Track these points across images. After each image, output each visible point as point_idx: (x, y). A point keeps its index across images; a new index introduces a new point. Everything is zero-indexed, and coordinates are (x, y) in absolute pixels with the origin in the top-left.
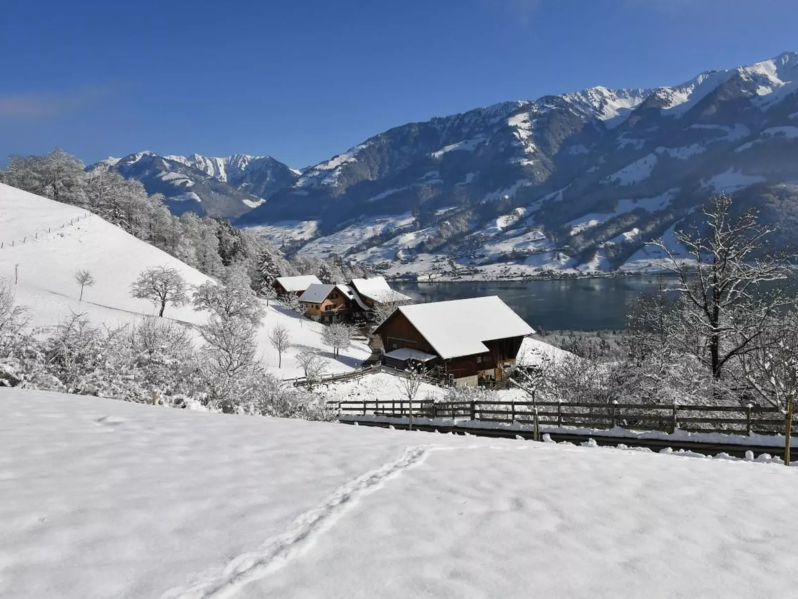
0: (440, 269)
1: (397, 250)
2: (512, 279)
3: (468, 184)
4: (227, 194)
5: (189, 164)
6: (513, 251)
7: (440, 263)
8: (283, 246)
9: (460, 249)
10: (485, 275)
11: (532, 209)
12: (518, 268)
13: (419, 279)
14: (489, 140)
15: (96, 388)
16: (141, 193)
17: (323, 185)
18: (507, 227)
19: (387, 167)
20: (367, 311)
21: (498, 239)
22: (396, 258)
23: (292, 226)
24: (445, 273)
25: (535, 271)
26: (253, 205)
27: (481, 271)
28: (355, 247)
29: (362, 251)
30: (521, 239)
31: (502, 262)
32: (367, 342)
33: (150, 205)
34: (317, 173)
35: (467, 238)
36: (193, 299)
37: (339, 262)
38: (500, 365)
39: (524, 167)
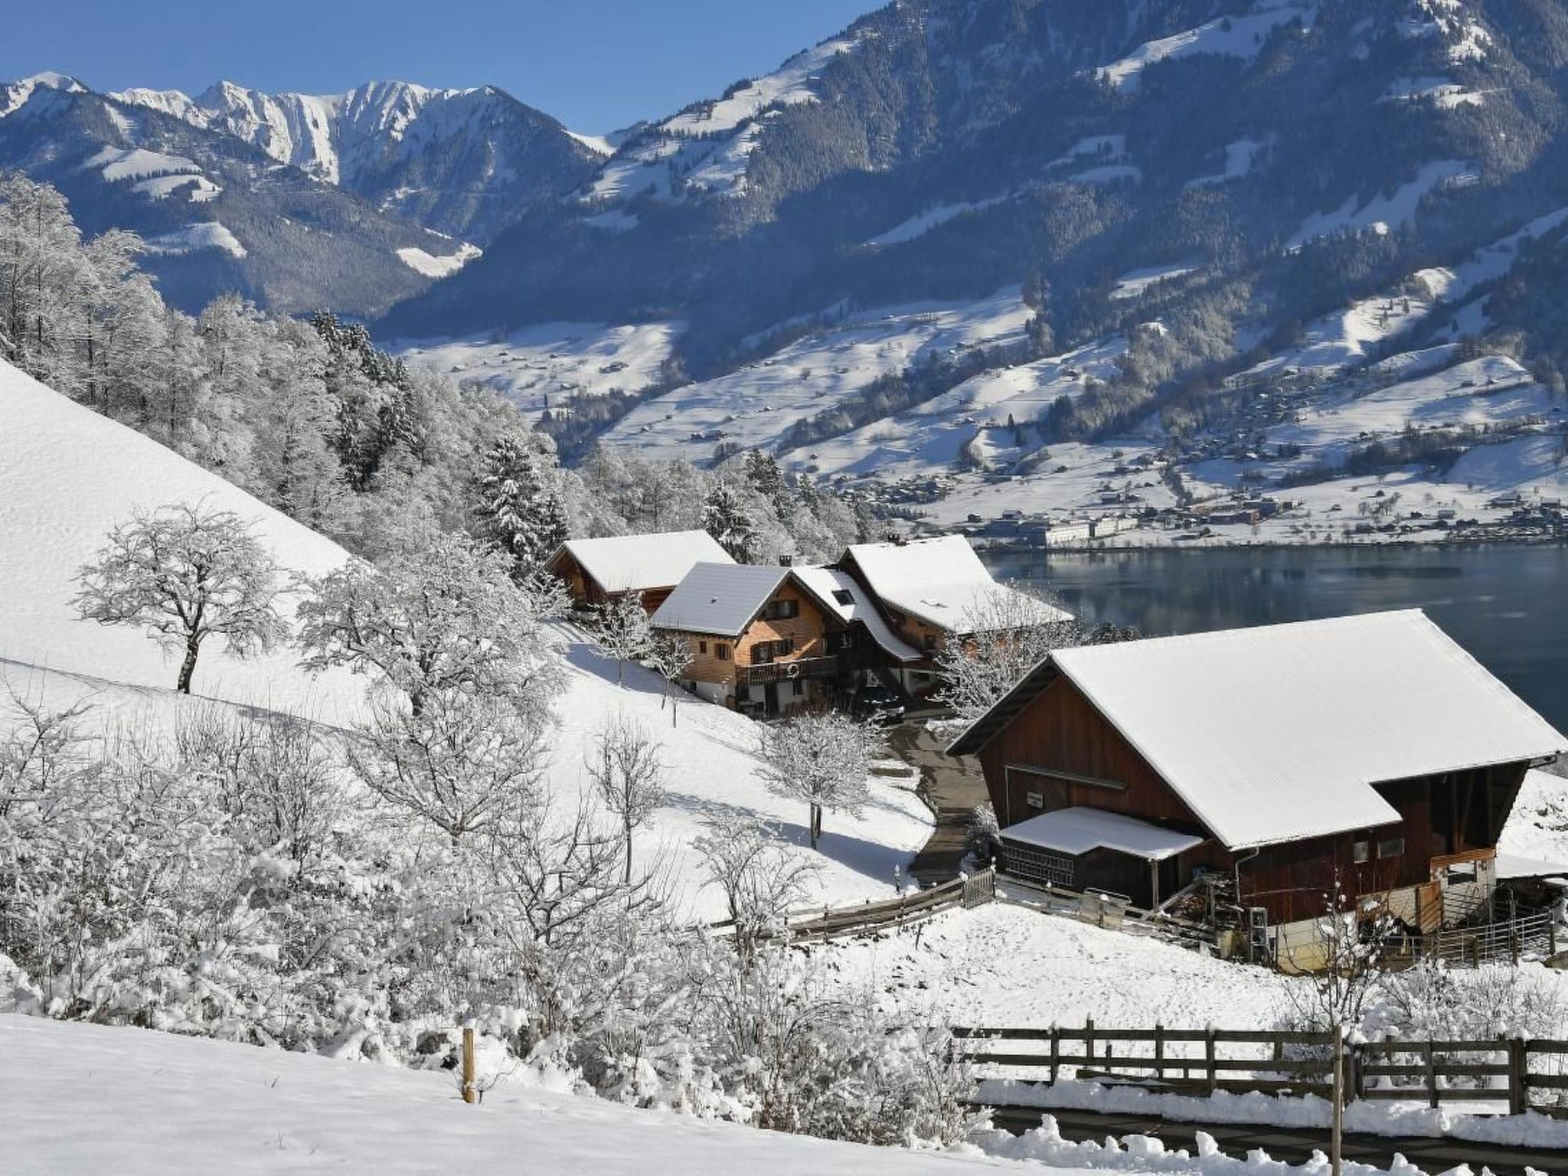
0: (1133, 499)
1: (969, 431)
2: (1403, 538)
3: (1235, 182)
4: (337, 228)
5: (201, 120)
6: (1409, 429)
7: (1130, 477)
8: (547, 416)
9: (1205, 425)
10: (1299, 523)
11: (1477, 273)
12: (1429, 497)
13: (1053, 537)
14: (1313, 12)
15: (149, 995)
16: (57, 229)
17: (694, 191)
18: (1383, 341)
19: (933, 121)
20: (910, 664)
21: (1351, 385)
22: (966, 461)
23: (576, 345)
24: (1149, 516)
25: (1494, 504)
26: (435, 266)
27: (1288, 506)
28: (811, 420)
29: (838, 433)
30: (1436, 388)
31: (1366, 472)
32: (913, 782)
33: (89, 272)
34: (669, 149)
35: (1230, 382)
36: (298, 626)
37: (764, 476)
38: (1438, 875)
39: (1444, 114)
